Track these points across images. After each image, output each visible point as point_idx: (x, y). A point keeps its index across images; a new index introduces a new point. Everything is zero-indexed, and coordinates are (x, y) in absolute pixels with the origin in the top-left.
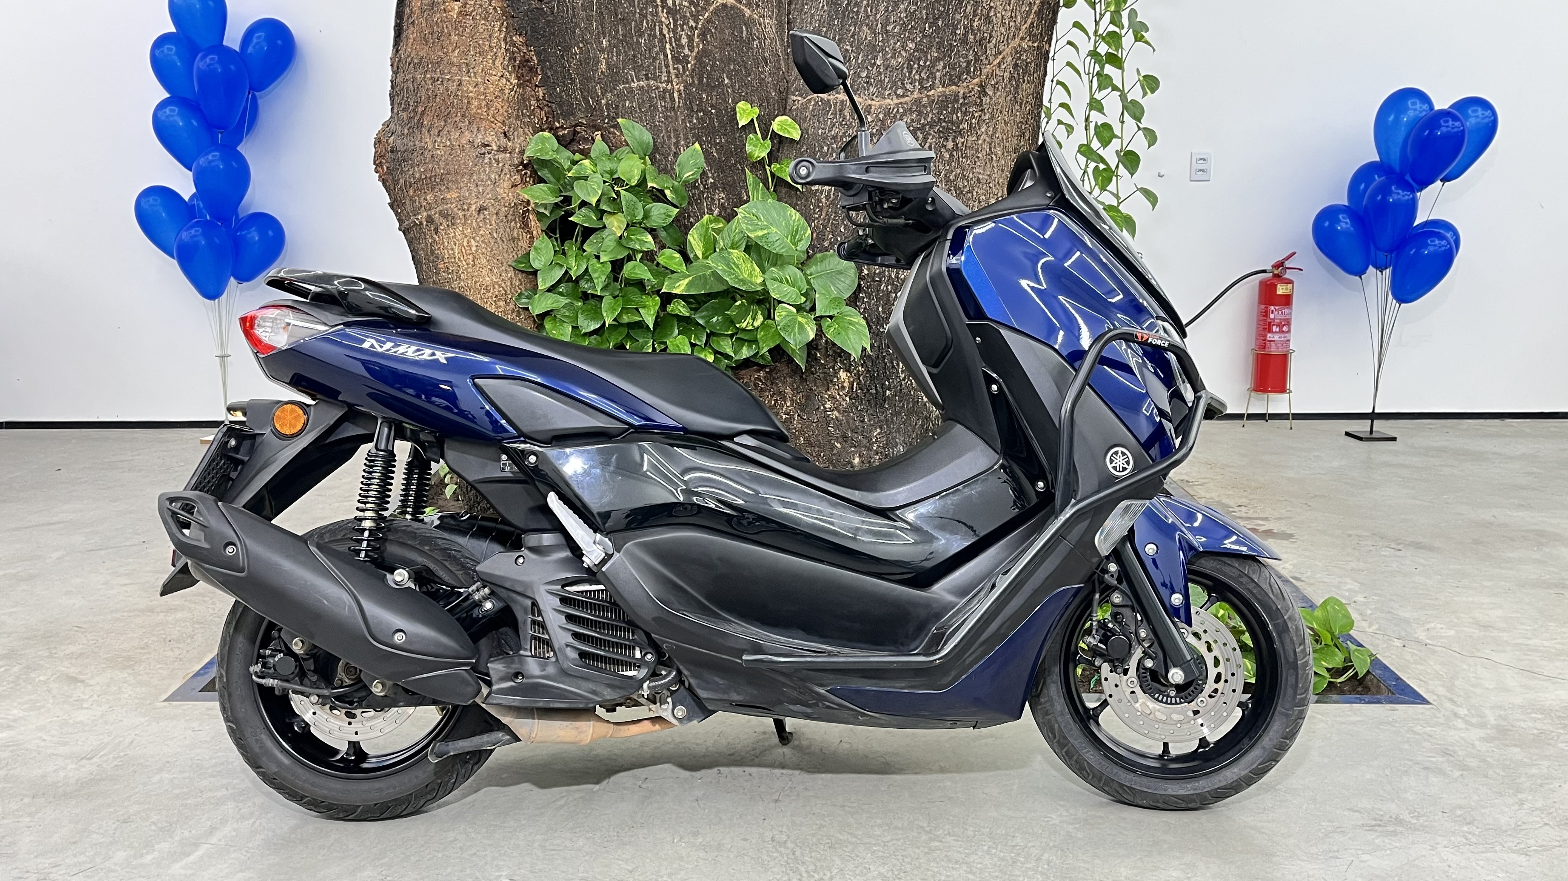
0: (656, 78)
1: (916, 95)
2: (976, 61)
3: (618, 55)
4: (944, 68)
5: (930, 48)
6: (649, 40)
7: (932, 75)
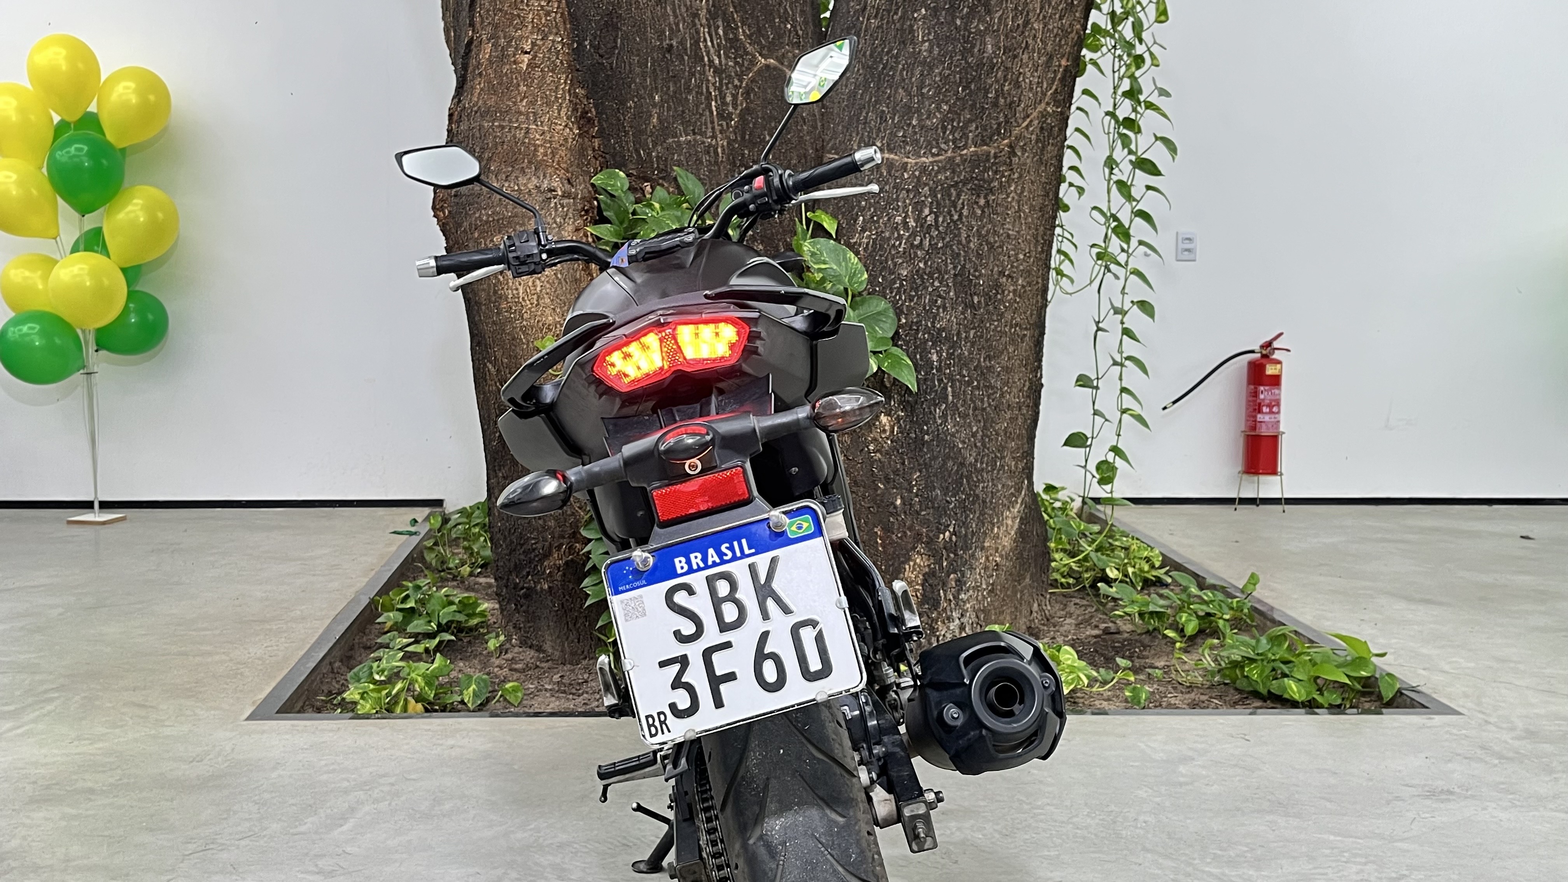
0: (703, 134)
1: (949, 154)
2: (1007, 122)
3: (669, 109)
4: (977, 128)
5: (963, 110)
6: (697, 98)
7: (965, 136)
